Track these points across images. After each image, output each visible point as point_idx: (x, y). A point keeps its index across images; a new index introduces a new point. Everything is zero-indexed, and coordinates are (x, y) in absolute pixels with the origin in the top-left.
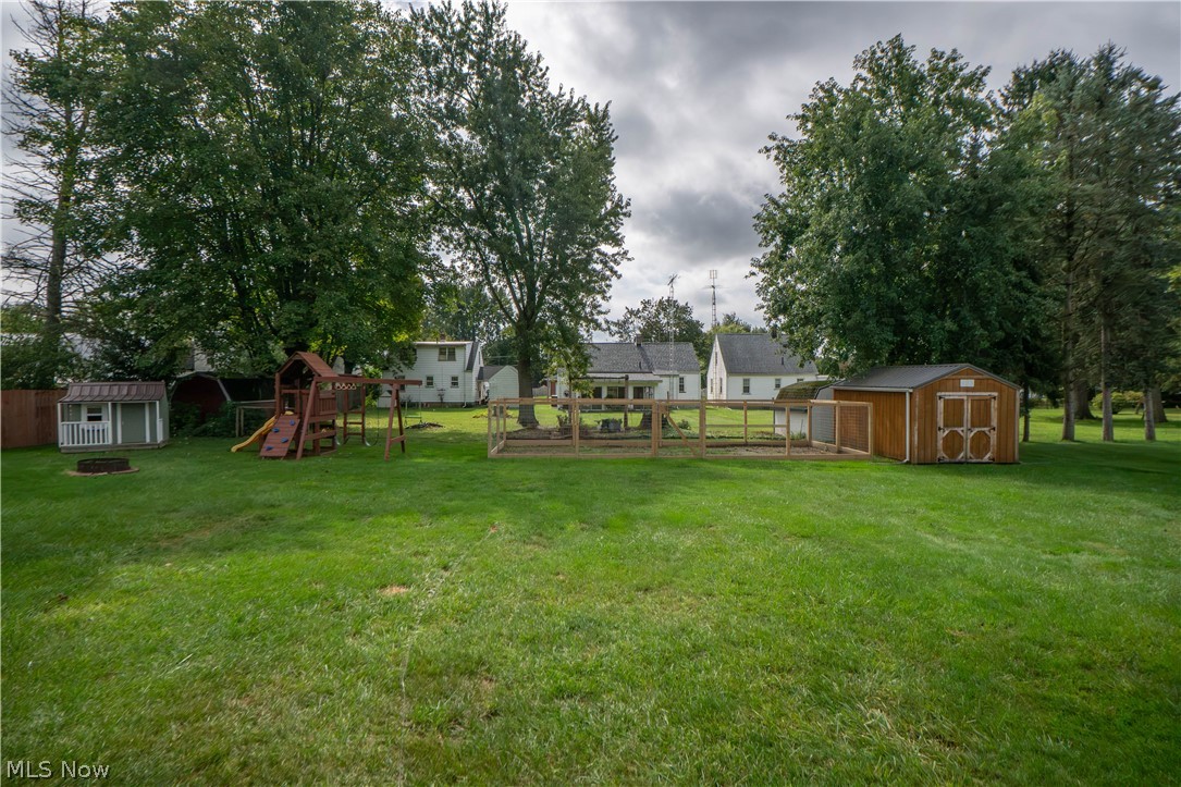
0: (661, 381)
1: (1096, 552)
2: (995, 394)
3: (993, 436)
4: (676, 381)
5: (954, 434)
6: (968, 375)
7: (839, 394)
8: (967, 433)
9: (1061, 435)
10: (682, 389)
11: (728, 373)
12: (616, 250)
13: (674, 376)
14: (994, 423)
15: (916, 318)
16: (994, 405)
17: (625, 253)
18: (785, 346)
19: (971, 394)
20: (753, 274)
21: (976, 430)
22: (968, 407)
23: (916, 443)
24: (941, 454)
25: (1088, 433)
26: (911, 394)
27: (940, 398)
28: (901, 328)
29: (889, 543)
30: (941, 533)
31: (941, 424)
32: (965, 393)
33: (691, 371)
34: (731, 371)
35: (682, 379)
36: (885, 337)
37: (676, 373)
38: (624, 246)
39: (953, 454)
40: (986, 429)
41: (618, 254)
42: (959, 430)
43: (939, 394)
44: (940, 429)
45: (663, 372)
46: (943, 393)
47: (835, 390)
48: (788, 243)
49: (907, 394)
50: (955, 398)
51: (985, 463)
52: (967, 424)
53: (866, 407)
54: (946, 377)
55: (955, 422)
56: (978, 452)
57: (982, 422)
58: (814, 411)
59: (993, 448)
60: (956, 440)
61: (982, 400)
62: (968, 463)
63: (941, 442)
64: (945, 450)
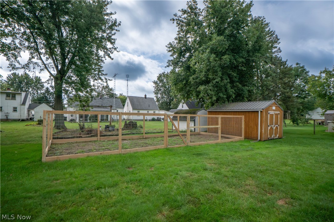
2: (279, 112)
3: (279, 128)
6: (274, 105)
8: (274, 127)
14: (279, 123)
16: (279, 116)
17: (116, 48)
19: (275, 112)
21: (276, 126)
22: (274, 117)
24: (269, 136)
31: (269, 125)
32: (273, 112)
34: (134, 109)
37: (116, 108)
38: (115, 45)
39: (271, 136)
40: (277, 126)
41: (112, 48)
42: (272, 126)
43: (269, 112)
46: (270, 112)
47: (209, 112)
49: (260, 112)
50: (272, 113)
51: (277, 139)
52: (274, 124)
53: (241, 118)
54: (270, 105)
55: (271, 123)
56: (276, 134)
57: (276, 123)
58: (197, 119)
59: (279, 133)
60: (272, 130)
61: (277, 115)
62: (274, 139)
63: (269, 131)
64: (269, 134)
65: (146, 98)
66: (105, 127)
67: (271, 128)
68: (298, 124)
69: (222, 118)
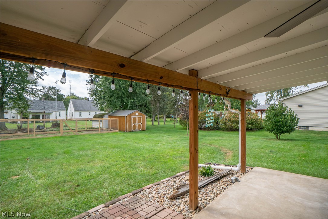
0: (53, 113)
1: (161, 143)
2: (142, 116)
3: (142, 125)
4: (58, 113)
5: (135, 125)
6: (137, 112)
7: (110, 117)
8: (137, 125)
9: (151, 125)
10: (60, 115)
12: (42, 71)
13: (57, 111)
14: (142, 122)
15: (125, 99)
16: (142, 118)
17: (46, 73)
18: (95, 104)
19: (138, 116)
20: (87, 84)
21: (138, 124)
22: (137, 119)
23: (128, 127)
24: (132, 129)
25: (156, 123)
26: (126, 116)
27: (132, 117)
28: (122, 101)
29: (130, 147)
30: (138, 144)
31: (132, 123)
33: (62, 110)
34: (76, 110)
35: (60, 112)
36: (119, 103)
37: (58, 110)
38: (45, 70)
39: (134, 130)
40: (140, 124)
41: (43, 73)
42: (136, 124)
45: (53, 110)
48: (96, 77)
50: (135, 117)
51: (140, 131)
52: (137, 123)
53: (117, 120)
54: (133, 113)
55: (135, 122)
56: (139, 128)
57: (139, 122)
58: (104, 121)
59: (141, 127)
62: (137, 131)
63: (132, 127)
64: (133, 128)
65: (88, 100)
66: (37, 127)
69: (111, 120)
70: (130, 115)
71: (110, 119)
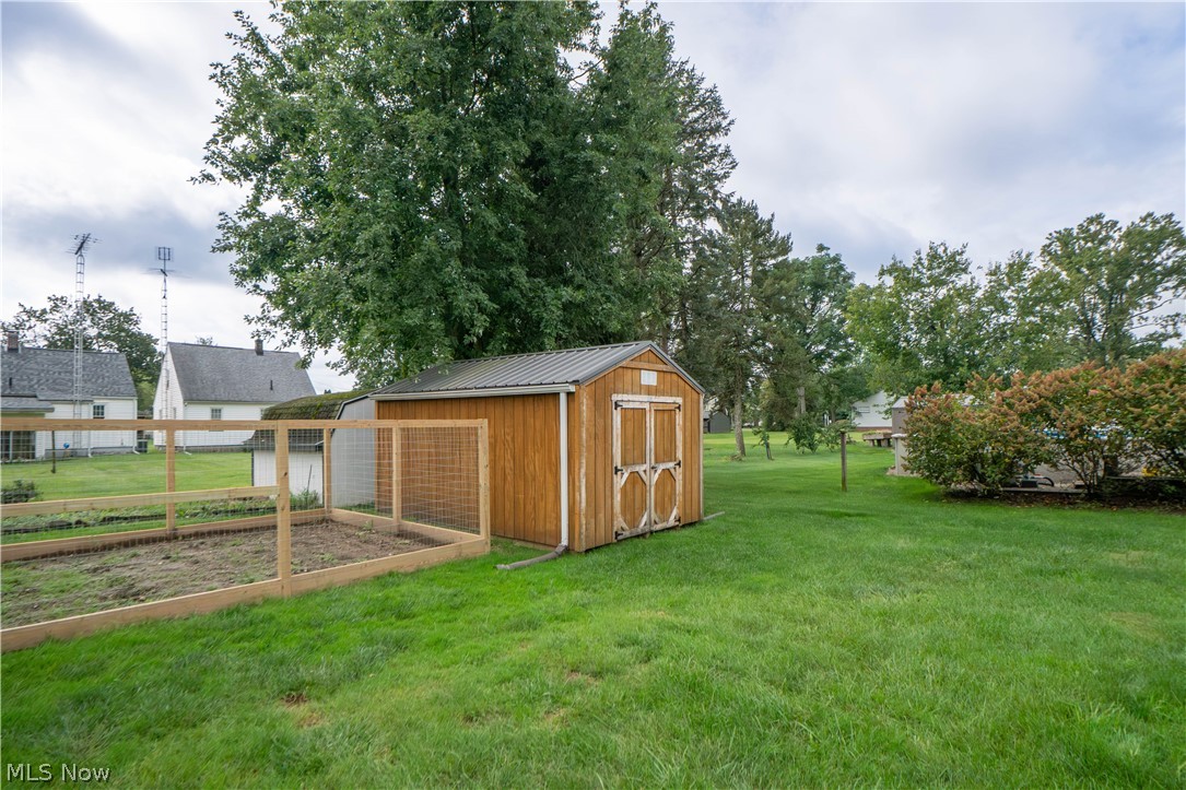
0: (52, 410)
2: (679, 400)
3: (679, 474)
5: (635, 476)
6: (650, 362)
7: (386, 407)
8: (651, 474)
11: (185, 400)
13: (83, 402)
14: (680, 455)
16: (679, 420)
19: (654, 399)
21: (661, 467)
22: (650, 422)
23: (579, 505)
24: (620, 522)
26: (569, 394)
27: (617, 406)
31: (618, 462)
32: (645, 398)
33: (117, 395)
34: (191, 399)
35: (99, 407)
37: (89, 397)
39: (633, 523)
40: (671, 465)
42: (640, 469)
43: (615, 397)
44: (617, 470)
45: (58, 396)
46: (625, 397)
47: (380, 402)
49: (563, 397)
50: (637, 405)
51: (673, 528)
52: (650, 457)
54: (624, 364)
55: (634, 453)
56: (663, 509)
57: (666, 453)
59: (679, 499)
60: (638, 491)
61: (666, 413)
62: (651, 532)
63: (618, 498)
64: (624, 513)
65: (259, 351)
67: (635, 478)
68: (812, 446)
69: (406, 435)
70: (602, 386)
71: (395, 425)
